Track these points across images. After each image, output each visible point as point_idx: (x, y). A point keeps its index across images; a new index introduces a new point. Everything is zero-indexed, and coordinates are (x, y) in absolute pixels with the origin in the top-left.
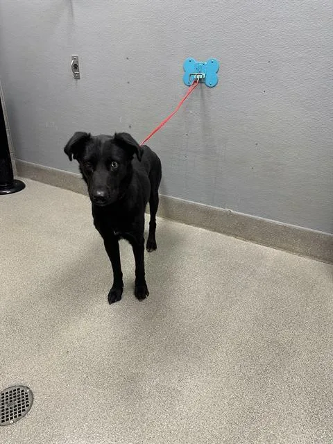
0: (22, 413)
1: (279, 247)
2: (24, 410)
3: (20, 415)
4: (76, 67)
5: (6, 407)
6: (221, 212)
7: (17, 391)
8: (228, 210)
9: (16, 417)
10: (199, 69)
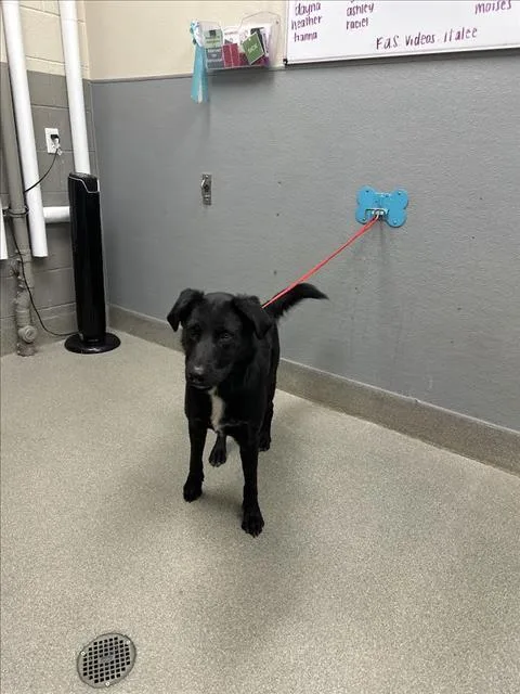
0: (121, 672)
1: (490, 462)
2: (123, 669)
3: (118, 676)
4: (207, 188)
5: (99, 663)
6: (403, 400)
7: (113, 642)
8: (413, 399)
9: (113, 677)
10: (379, 202)
